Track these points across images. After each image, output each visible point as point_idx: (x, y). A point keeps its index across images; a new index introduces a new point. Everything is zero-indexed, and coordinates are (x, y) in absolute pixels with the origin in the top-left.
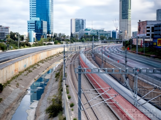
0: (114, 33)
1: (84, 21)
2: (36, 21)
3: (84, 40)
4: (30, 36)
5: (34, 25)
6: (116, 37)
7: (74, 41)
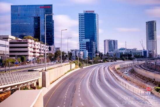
0: (145, 52)
1: (116, 42)
2: (87, 42)
3: (124, 58)
4: (85, 55)
5: (86, 45)
6: (147, 56)
7: (117, 60)
